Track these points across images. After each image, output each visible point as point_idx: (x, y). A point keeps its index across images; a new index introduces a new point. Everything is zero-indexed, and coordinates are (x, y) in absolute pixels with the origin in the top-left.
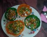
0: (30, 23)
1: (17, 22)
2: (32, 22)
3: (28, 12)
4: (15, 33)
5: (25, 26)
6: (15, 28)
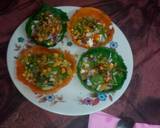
2: (102, 68)
3: (101, 36)
5: (75, 75)
6: (45, 71)
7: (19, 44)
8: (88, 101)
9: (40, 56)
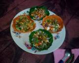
0: (37, 36)
1: (31, 22)
3: (54, 29)
7: (26, 13)
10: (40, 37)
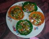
4: (11, 13)
7: (21, 4)
8: (14, 28)
9: (19, 10)
10: (24, 26)
